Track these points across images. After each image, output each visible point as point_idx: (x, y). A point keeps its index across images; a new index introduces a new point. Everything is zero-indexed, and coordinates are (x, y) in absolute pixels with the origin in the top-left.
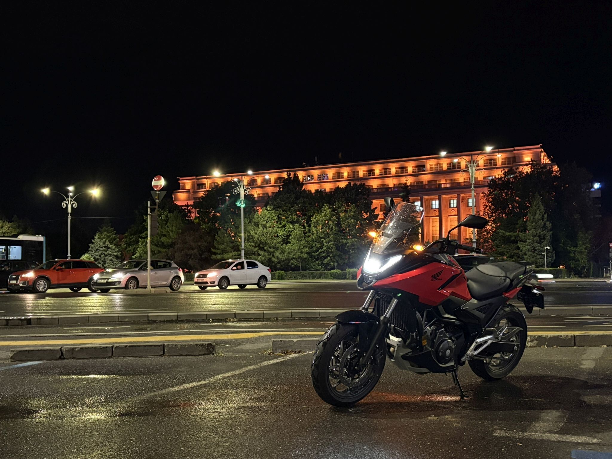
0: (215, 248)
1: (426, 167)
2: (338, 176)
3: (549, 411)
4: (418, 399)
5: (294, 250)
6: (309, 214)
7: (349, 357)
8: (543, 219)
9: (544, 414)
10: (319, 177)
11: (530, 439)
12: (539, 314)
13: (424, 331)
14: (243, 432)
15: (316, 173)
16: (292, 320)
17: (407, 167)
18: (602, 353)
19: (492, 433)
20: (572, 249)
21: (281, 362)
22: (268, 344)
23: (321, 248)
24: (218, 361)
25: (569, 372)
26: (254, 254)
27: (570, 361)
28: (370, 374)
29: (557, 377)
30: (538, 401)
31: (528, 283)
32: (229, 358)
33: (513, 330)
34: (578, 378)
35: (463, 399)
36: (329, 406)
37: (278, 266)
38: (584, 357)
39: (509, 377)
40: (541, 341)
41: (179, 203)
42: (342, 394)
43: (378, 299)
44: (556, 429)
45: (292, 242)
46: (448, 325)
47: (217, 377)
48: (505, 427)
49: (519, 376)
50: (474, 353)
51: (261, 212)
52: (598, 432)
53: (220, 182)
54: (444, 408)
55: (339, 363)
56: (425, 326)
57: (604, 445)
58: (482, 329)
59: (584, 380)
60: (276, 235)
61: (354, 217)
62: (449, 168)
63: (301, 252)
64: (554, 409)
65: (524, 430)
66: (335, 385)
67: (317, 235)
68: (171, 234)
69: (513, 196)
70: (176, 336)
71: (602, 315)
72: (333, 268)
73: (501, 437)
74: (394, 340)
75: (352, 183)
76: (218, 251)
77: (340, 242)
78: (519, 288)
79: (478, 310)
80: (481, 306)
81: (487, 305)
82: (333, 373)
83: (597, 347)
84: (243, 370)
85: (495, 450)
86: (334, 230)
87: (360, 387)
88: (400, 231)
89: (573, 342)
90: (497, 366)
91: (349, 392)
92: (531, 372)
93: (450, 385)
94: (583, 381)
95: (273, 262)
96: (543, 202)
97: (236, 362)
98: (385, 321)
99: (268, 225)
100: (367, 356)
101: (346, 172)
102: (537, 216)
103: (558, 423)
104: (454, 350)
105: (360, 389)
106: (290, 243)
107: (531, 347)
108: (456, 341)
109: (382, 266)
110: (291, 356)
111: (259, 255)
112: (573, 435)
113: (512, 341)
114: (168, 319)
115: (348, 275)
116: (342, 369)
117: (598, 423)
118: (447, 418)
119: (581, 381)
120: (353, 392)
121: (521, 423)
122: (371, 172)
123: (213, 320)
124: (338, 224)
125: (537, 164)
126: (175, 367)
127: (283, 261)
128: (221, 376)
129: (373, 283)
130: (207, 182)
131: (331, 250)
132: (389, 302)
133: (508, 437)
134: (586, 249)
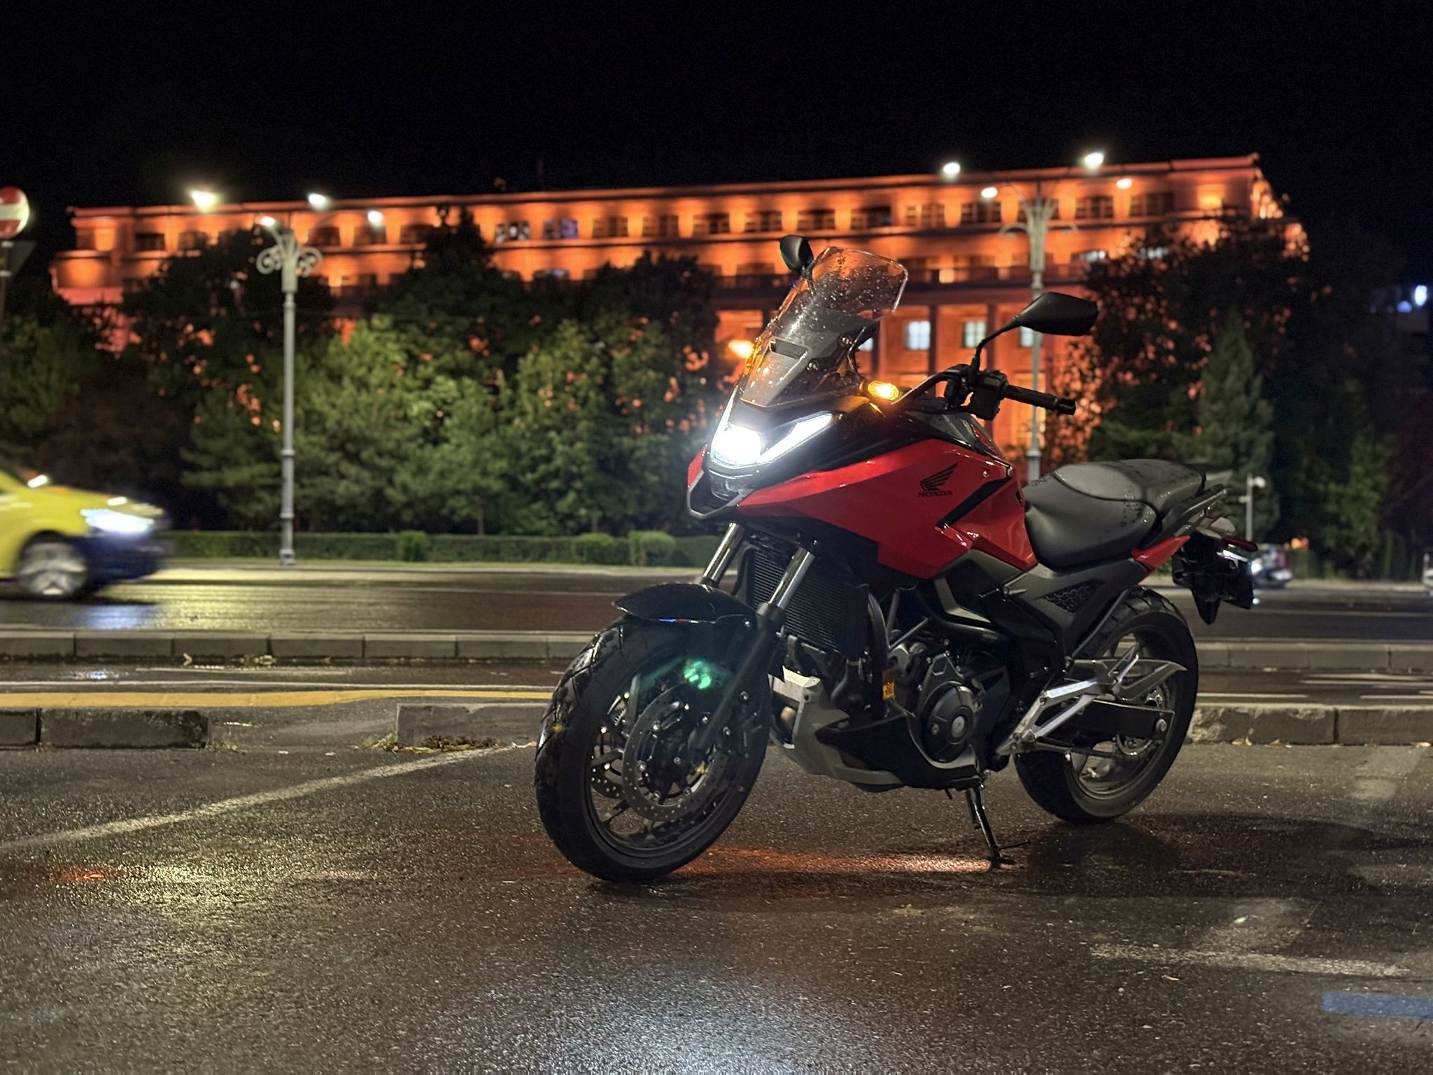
0: (193, 448)
1: (893, 210)
2: (613, 228)
3: (1259, 900)
4: (863, 864)
5: (461, 465)
6: (513, 348)
7: (655, 728)
8: (1248, 392)
9: (1241, 907)
10: (549, 231)
11: (1203, 967)
12: (1225, 663)
13: (890, 656)
14: (315, 943)
15: (538, 213)
16: (455, 665)
17: (831, 212)
18: (1415, 763)
19: (1088, 950)
20: (1333, 487)
21: (427, 769)
22: (383, 722)
23: (548, 459)
24: (221, 764)
25: (1318, 808)
26: (326, 473)
27: (1320, 781)
28: (718, 785)
29: (1282, 819)
30: (1225, 876)
31: (1209, 528)
32: (254, 758)
33: (1157, 670)
34: (1343, 823)
35: (999, 868)
36: (587, 879)
37: (407, 516)
38: (1363, 770)
39: (1137, 817)
40: (1234, 725)
41: (73, 297)
42: (627, 843)
43: (751, 552)
44: (1277, 944)
45: (454, 441)
46: (964, 644)
47: (219, 804)
48: (1127, 938)
49: (1165, 816)
50: (1036, 731)
51: (350, 332)
52: (1400, 951)
53: (213, 232)
54: (942, 888)
55: (623, 747)
56: (891, 643)
57: (1416, 982)
58: (1065, 662)
59: (1363, 827)
60: (400, 413)
61: (655, 364)
62: (966, 220)
63: (485, 473)
64: (1273, 896)
65: (1182, 944)
66: (608, 815)
67: (536, 420)
68: (44, 397)
69: (1161, 316)
70: (74, 695)
71: (1416, 671)
72: (585, 528)
73: (1115, 961)
74: (794, 684)
75: (655, 256)
76: (205, 461)
77: (611, 446)
78: (1180, 539)
79: (1055, 601)
80: (1065, 590)
81: (1081, 584)
82: (603, 778)
83: (1403, 748)
84: (305, 789)
85: (1099, 992)
86: (591, 404)
87: (684, 822)
88: (828, 338)
89: (1330, 730)
90: (1105, 778)
91: (650, 837)
92: (1204, 805)
93: (958, 834)
94: (1358, 829)
95: (389, 503)
96: (1249, 336)
97: (279, 767)
98: (773, 618)
99: (373, 380)
100: (712, 724)
101: (637, 218)
102: (1231, 381)
103: (1285, 929)
104: (975, 720)
105: (683, 831)
106: (447, 440)
107: (1202, 741)
108: (983, 691)
109: (769, 446)
110: (459, 755)
111: (342, 476)
112: (1329, 957)
113: (1152, 704)
114: (45, 652)
115: (632, 550)
116: (633, 765)
117: (1400, 929)
118: (952, 913)
119: (1352, 829)
120: (665, 838)
121: (1173, 927)
122: (717, 221)
123: (194, 657)
124: (606, 386)
125: (1238, 217)
126: (75, 777)
127: (424, 500)
128: (234, 802)
129: (738, 498)
130: (171, 229)
131: (579, 466)
132: (785, 563)
133: (1136, 961)
134: (1375, 488)
